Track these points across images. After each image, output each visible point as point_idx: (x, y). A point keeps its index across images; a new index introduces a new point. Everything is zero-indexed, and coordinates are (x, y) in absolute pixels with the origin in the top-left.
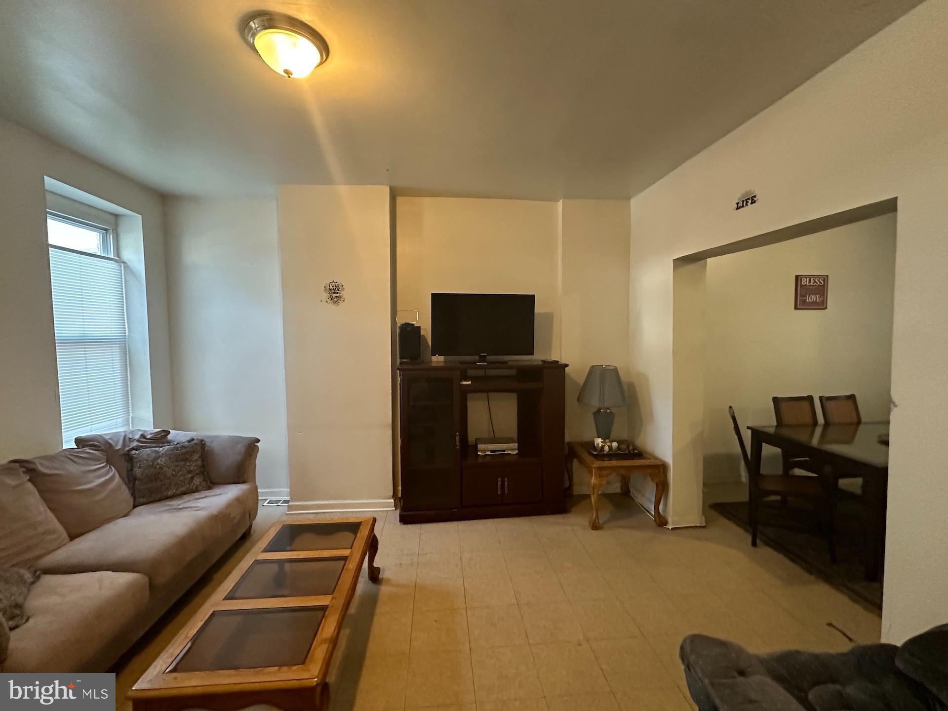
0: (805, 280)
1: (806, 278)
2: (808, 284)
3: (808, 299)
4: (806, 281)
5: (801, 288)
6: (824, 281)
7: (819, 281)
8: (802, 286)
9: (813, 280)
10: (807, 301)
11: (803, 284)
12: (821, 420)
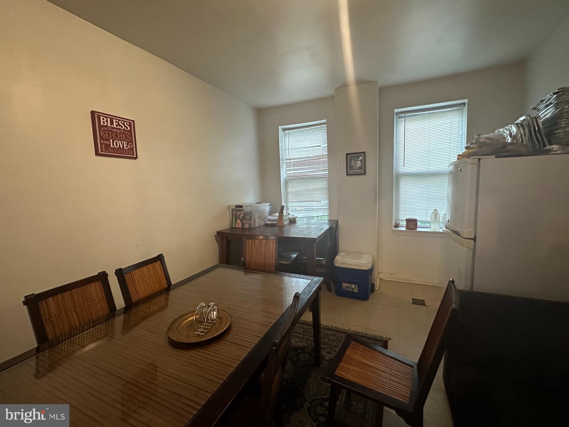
0: (105, 119)
1: (106, 118)
2: (109, 125)
3: (113, 145)
4: (107, 121)
5: (100, 129)
6: (130, 125)
7: (124, 124)
8: (100, 126)
9: (116, 122)
10: (112, 146)
11: (102, 124)
12: (119, 302)
